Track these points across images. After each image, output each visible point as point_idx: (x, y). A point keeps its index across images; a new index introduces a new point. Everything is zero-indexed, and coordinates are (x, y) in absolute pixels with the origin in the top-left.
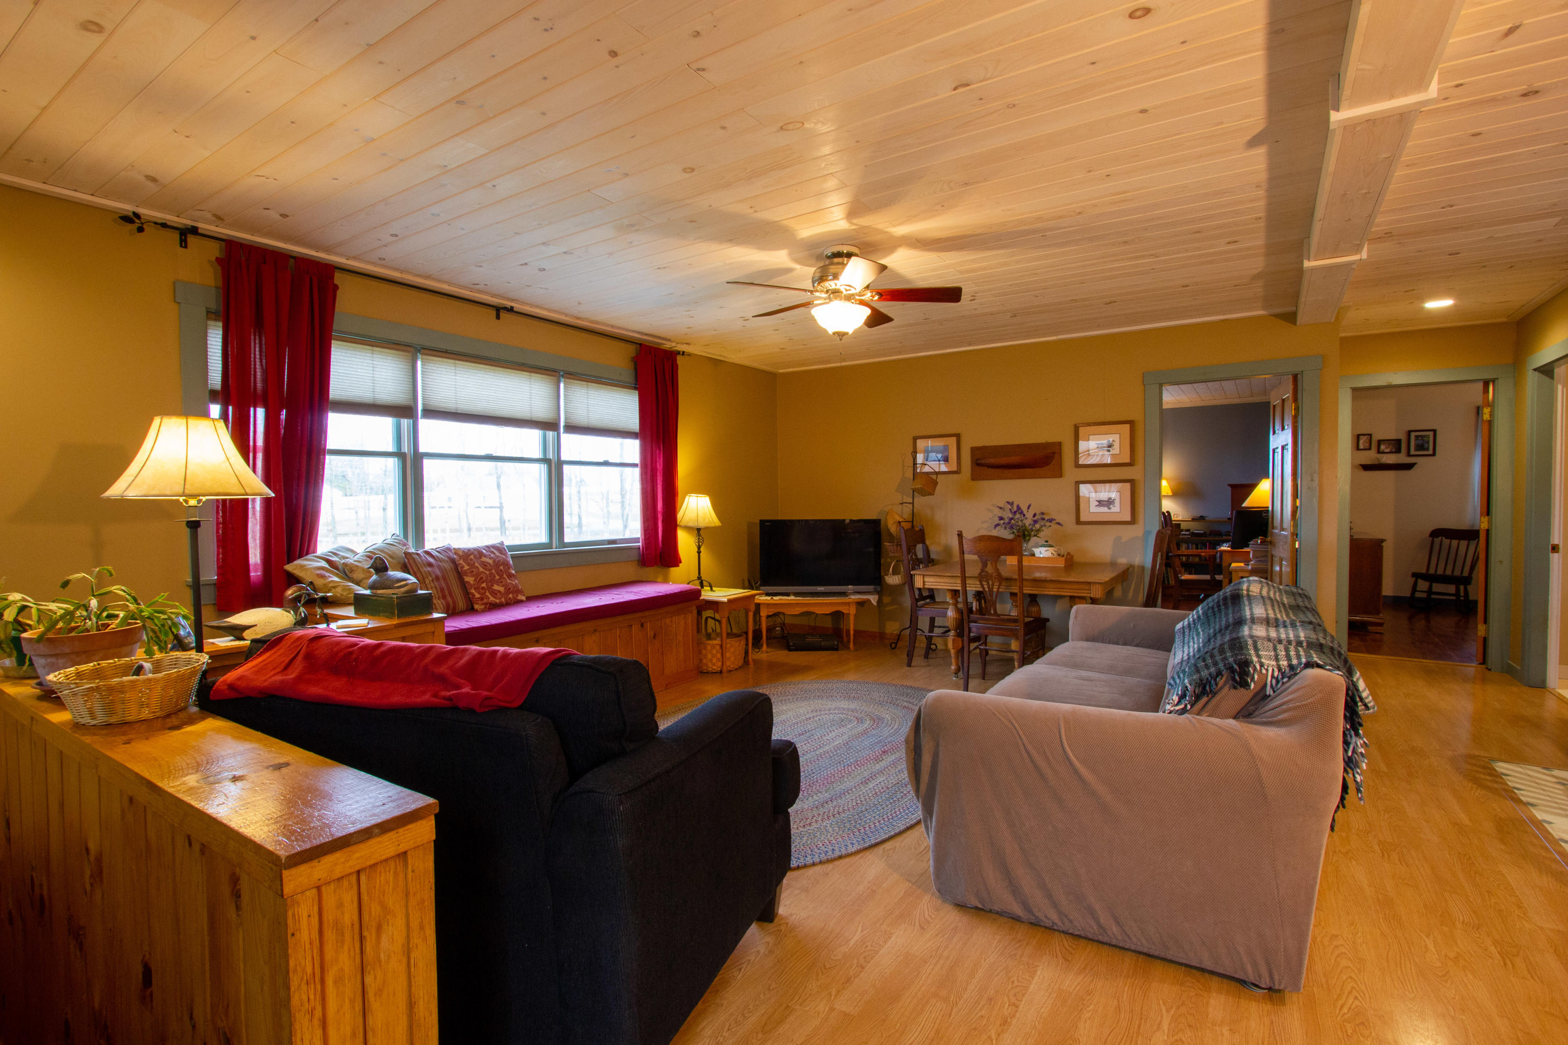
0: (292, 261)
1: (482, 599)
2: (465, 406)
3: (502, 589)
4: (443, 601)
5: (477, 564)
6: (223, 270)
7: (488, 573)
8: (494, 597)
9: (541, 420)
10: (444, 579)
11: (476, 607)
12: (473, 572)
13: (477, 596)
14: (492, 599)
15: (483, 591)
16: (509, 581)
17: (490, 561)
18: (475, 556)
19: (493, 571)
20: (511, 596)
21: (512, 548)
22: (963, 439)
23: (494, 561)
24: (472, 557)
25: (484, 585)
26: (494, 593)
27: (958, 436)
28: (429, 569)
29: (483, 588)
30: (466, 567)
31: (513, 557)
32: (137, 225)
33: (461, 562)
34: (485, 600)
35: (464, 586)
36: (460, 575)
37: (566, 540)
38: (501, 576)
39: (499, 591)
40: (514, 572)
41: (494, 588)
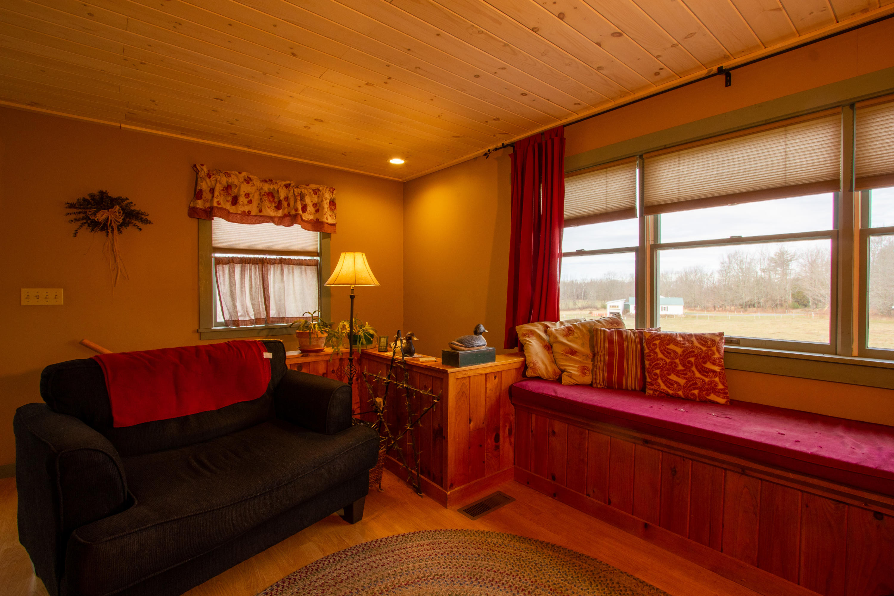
2: (689, 192)
3: (682, 382)
5: (658, 350)
6: (512, 161)
7: (668, 361)
8: (666, 385)
10: (621, 356)
11: (647, 390)
12: (650, 356)
13: (649, 380)
14: (663, 387)
15: (655, 377)
16: (698, 375)
17: (679, 350)
19: (677, 361)
20: (696, 392)
23: (684, 351)
25: (658, 371)
26: (669, 383)
29: (656, 374)
30: (647, 351)
34: (655, 387)
35: (643, 367)
36: (643, 358)
37: (872, 344)
38: (687, 366)
39: (677, 383)
40: (717, 369)
41: (673, 377)
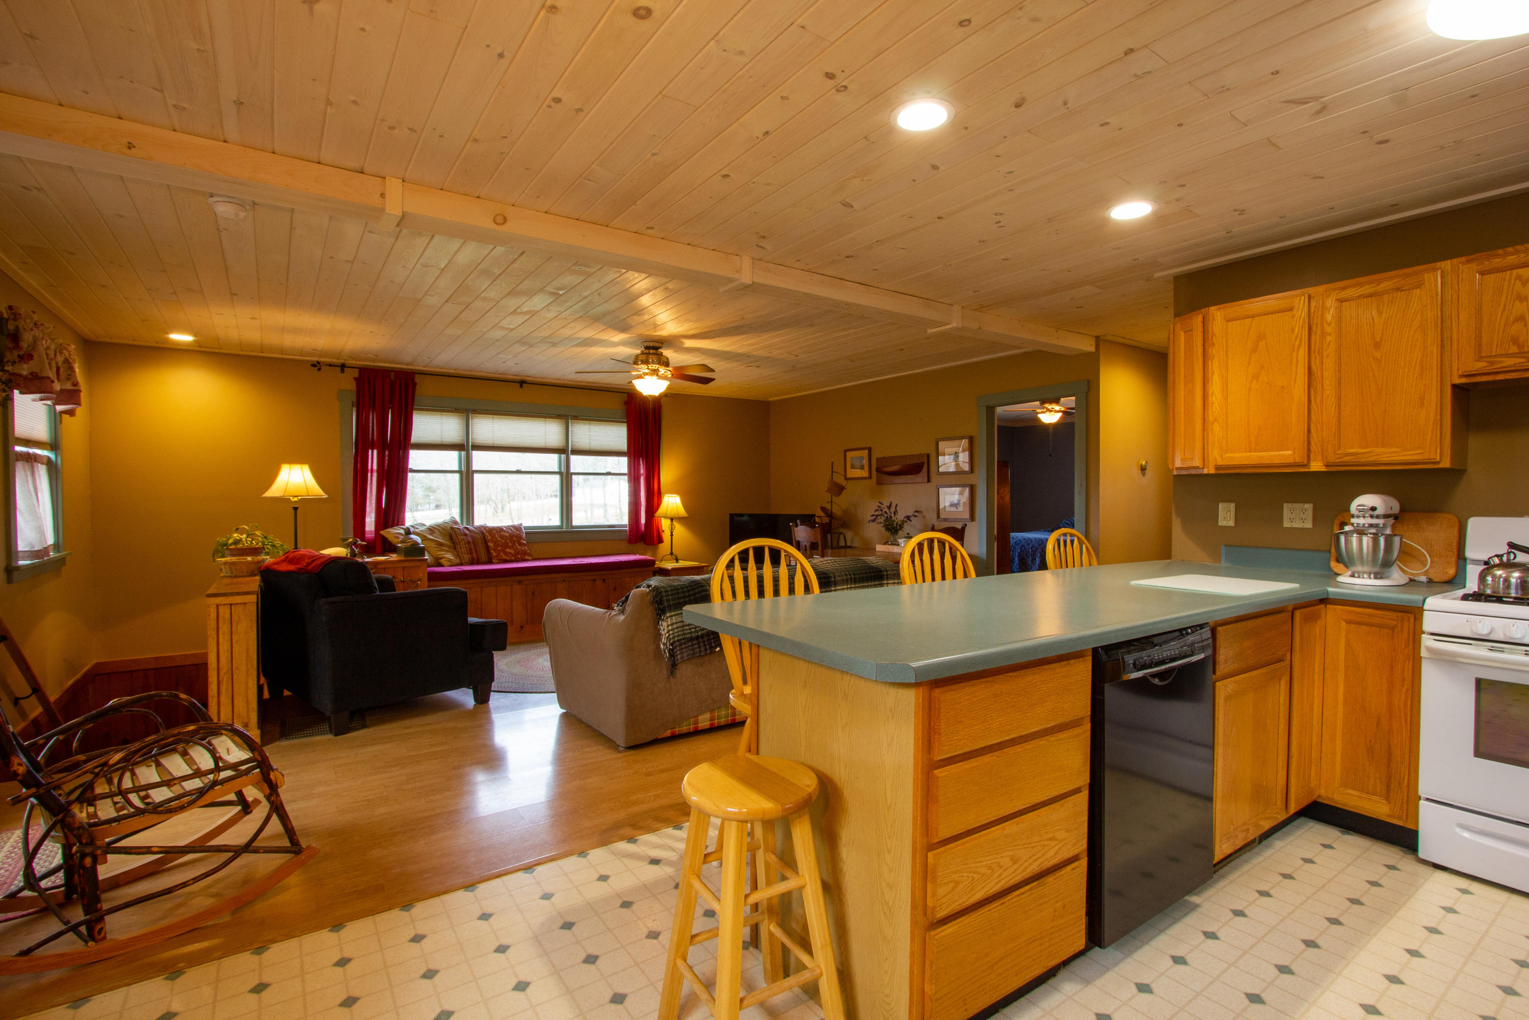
0: (392, 374)
1: (497, 556)
2: (498, 442)
3: (512, 552)
4: (469, 556)
5: (497, 536)
6: (357, 383)
7: (504, 541)
9: (552, 448)
10: (474, 543)
11: (494, 561)
12: (493, 540)
13: (494, 554)
14: (505, 556)
15: (498, 552)
16: (519, 547)
17: (507, 535)
18: (497, 532)
19: (508, 540)
20: (519, 556)
21: (526, 528)
22: (873, 452)
23: (510, 535)
24: (495, 531)
25: (500, 548)
26: (506, 554)
27: (870, 449)
28: (464, 537)
29: (499, 550)
30: (490, 537)
31: (526, 533)
32: (318, 368)
33: (487, 534)
34: (499, 558)
35: (488, 548)
36: (486, 542)
37: (574, 524)
38: (514, 544)
39: (510, 553)
40: (525, 542)
41: (508, 550)
